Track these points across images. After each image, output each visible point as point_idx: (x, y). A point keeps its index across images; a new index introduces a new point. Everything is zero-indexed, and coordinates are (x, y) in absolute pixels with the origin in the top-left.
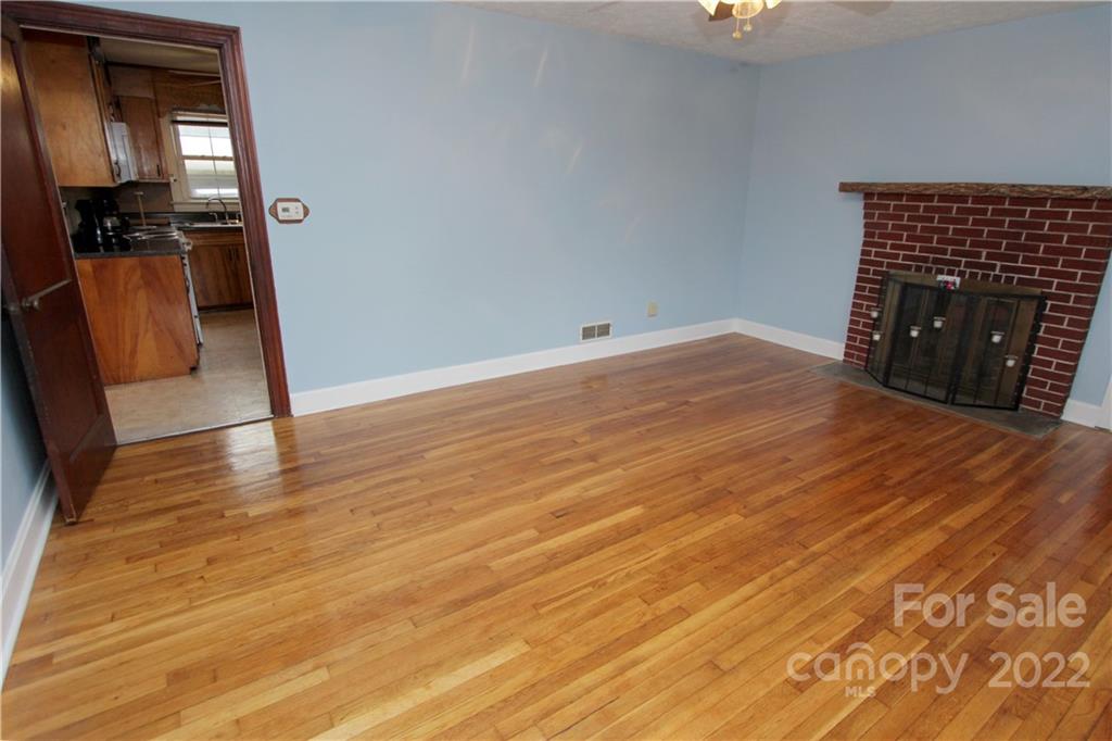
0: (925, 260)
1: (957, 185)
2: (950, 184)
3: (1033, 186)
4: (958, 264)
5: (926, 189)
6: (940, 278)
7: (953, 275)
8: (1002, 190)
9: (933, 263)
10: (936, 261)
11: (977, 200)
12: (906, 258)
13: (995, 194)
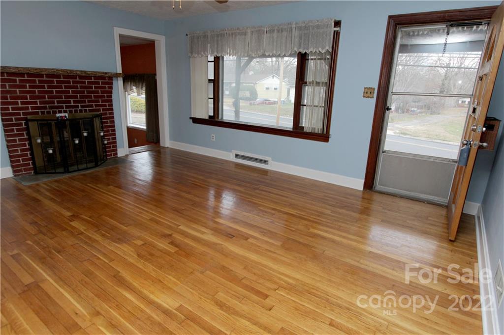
0: (45, 108)
1: (57, 70)
2: (53, 69)
3: (89, 71)
4: (62, 107)
5: (41, 71)
6: (58, 115)
7: (62, 113)
8: (78, 73)
9: (49, 109)
10: (51, 108)
11: (65, 77)
12: (33, 108)
13: (75, 74)
